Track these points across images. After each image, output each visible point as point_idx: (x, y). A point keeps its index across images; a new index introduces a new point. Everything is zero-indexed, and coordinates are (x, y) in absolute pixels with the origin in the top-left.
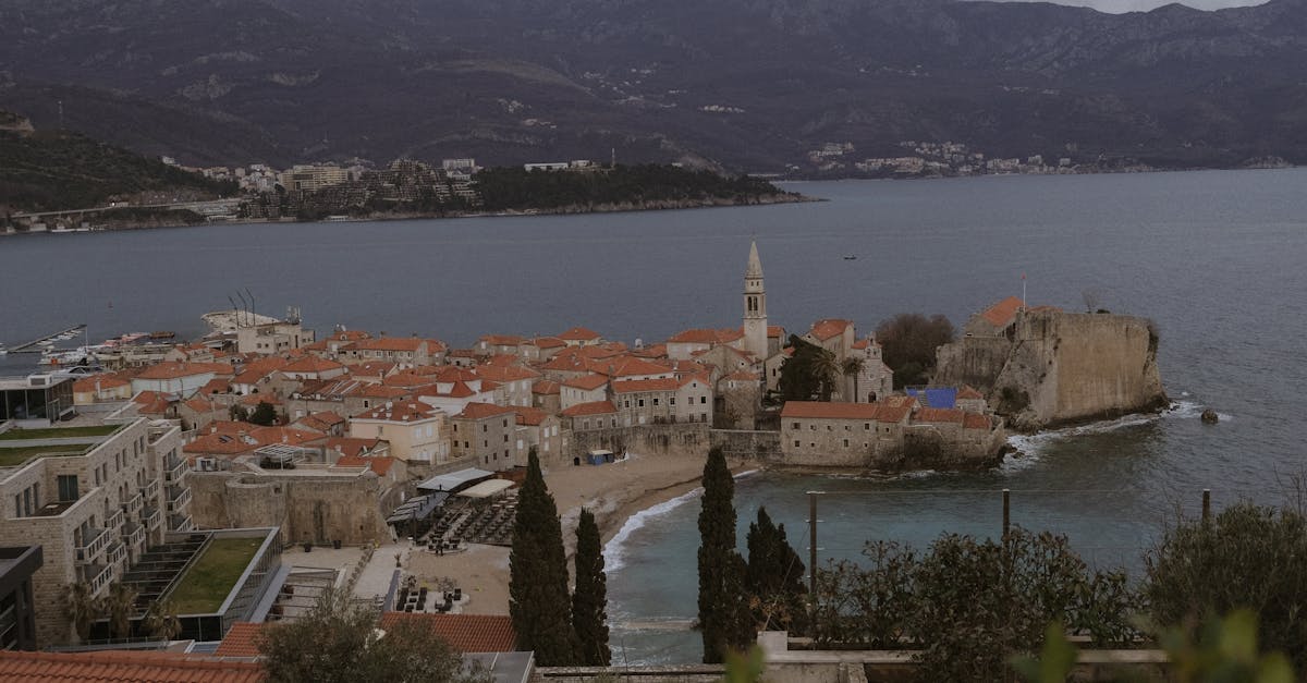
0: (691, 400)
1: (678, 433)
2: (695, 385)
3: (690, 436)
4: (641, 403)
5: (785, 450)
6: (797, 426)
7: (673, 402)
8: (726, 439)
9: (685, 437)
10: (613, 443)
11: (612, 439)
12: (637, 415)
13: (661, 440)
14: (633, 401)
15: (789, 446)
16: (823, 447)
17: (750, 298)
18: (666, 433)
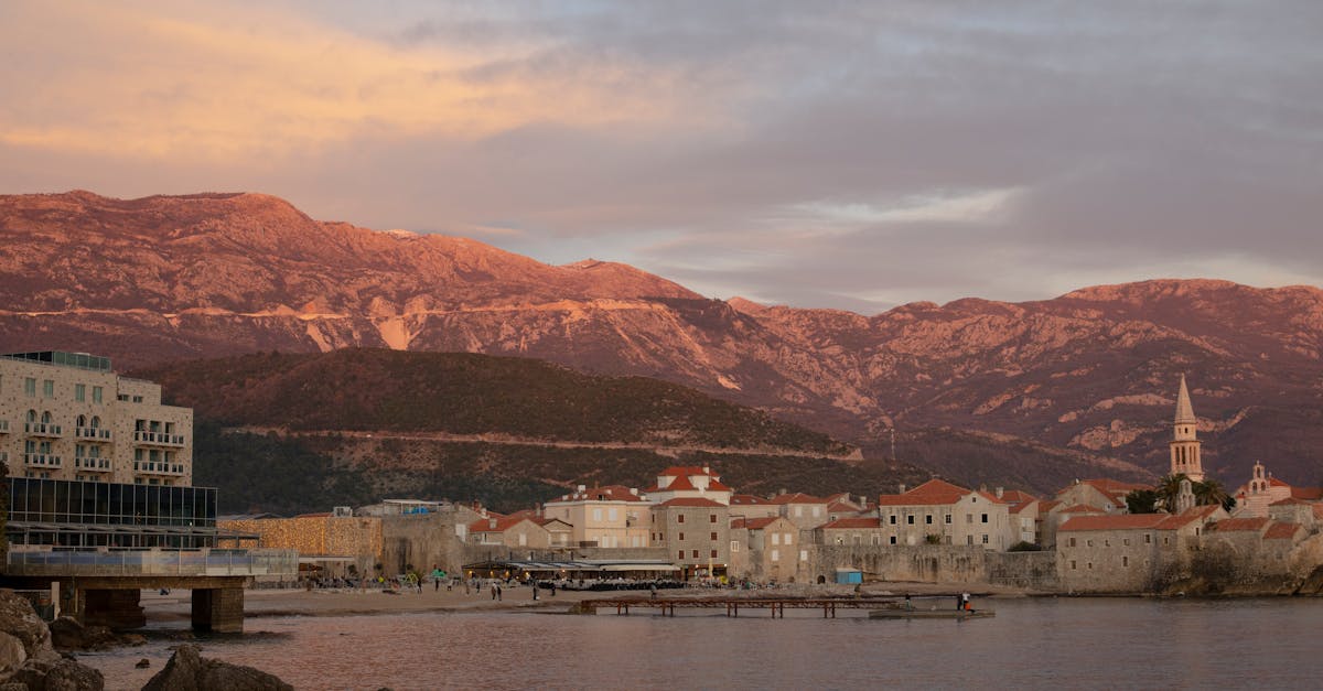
0: (970, 518)
1: (949, 556)
2: (974, 500)
3: (963, 560)
4: (911, 520)
5: (1061, 575)
6: (1073, 542)
7: (948, 521)
8: (1001, 562)
9: (958, 561)
10: (868, 562)
11: (867, 557)
12: (906, 534)
13: (930, 563)
14: (901, 516)
15: (1066, 569)
16: (1100, 569)
17: (1177, 449)
18: (935, 555)
